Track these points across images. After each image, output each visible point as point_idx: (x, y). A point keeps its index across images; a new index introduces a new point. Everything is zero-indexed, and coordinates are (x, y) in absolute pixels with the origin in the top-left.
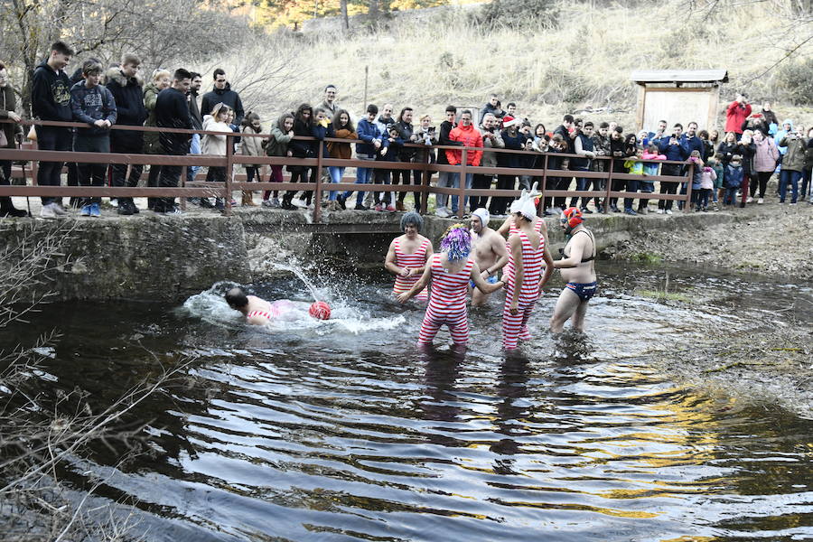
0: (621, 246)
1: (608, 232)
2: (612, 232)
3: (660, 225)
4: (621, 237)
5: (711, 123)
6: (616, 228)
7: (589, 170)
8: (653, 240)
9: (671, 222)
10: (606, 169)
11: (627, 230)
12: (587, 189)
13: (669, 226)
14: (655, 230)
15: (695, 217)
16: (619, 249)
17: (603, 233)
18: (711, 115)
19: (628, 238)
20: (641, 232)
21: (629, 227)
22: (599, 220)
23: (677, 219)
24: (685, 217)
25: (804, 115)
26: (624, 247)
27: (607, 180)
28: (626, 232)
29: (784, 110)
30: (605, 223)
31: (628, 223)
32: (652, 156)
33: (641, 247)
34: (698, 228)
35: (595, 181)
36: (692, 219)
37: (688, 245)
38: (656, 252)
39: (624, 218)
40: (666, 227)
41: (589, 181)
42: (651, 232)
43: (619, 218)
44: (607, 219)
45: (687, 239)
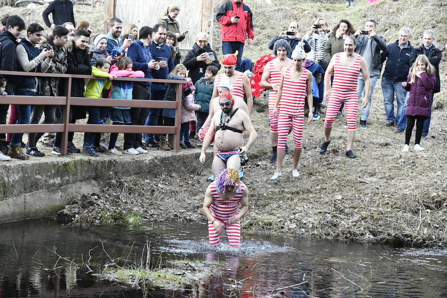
0: (87, 203)
1: (68, 182)
2: (74, 182)
3: (140, 170)
4: (86, 189)
5: (206, 23)
6: (79, 177)
7: (37, 94)
8: (130, 191)
9: (156, 165)
10: (62, 92)
11: (95, 178)
12: (36, 120)
13: (153, 170)
14: (133, 177)
15: (187, 157)
16: (84, 207)
17: (60, 185)
18: (206, 13)
19: (97, 190)
20: (114, 181)
21: (98, 174)
22: (54, 165)
23: (163, 160)
24: (173, 157)
25: (324, 13)
26: (91, 203)
27: (63, 107)
28: (93, 182)
29: (298, 6)
30: (61, 171)
31: (96, 169)
32: (124, 72)
33: (116, 202)
34: (193, 172)
35: (48, 108)
36: (183, 160)
37: (179, 197)
38: (135, 209)
39: (89, 162)
40: (149, 172)
41: (38, 109)
42: (128, 181)
43: (82, 162)
44: (66, 165)
45: (178, 189)
